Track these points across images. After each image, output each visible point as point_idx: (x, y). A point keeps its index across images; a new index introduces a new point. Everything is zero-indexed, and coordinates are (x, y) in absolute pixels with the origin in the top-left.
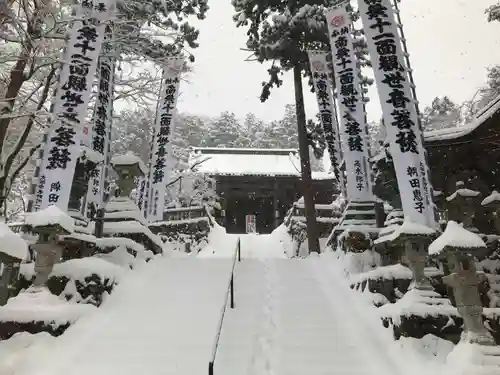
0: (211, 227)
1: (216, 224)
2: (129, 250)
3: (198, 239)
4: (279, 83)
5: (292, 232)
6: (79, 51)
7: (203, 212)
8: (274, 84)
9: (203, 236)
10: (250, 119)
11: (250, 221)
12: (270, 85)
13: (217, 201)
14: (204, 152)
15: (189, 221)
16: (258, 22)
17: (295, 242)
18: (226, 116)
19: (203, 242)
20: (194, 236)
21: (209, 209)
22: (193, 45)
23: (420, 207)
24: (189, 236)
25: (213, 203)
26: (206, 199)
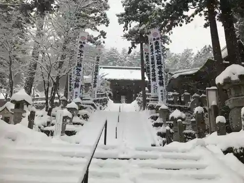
0: (108, 101)
1: (110, 100)
2: (91, 108)
4: (135, 47)
5: (138, 103)
6: (79, 56)
7: (105, 95)
8: (133, 48)
9: (105, 104)
10: (124, 51)
11: (123, 99)
12: (132, 48)
15: (100, 98)
16: (128, 23)
17: (140, 107)
18: (113, 49)
19: (106, 106)
20: (102, 104)
21: (107, 94)
22: (104, 38)
23: (162, 100)
24: (100, 104)
25: (109, 91)
26: (106, 90)
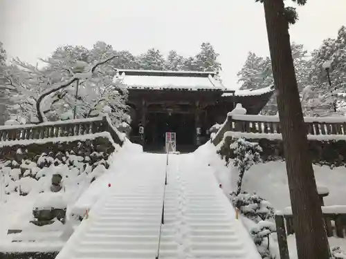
0: (116, 146)
3: (93, 161)
5: (224, 153)
7: (103, 125)
9: (101, 158)
10: (172, 56)
13: (125, 111)
14: (127, 73)
15: (83, 138)
18: (152, 53)
19: (100, 167)
20: (87, 158)
24: (81, 158)
